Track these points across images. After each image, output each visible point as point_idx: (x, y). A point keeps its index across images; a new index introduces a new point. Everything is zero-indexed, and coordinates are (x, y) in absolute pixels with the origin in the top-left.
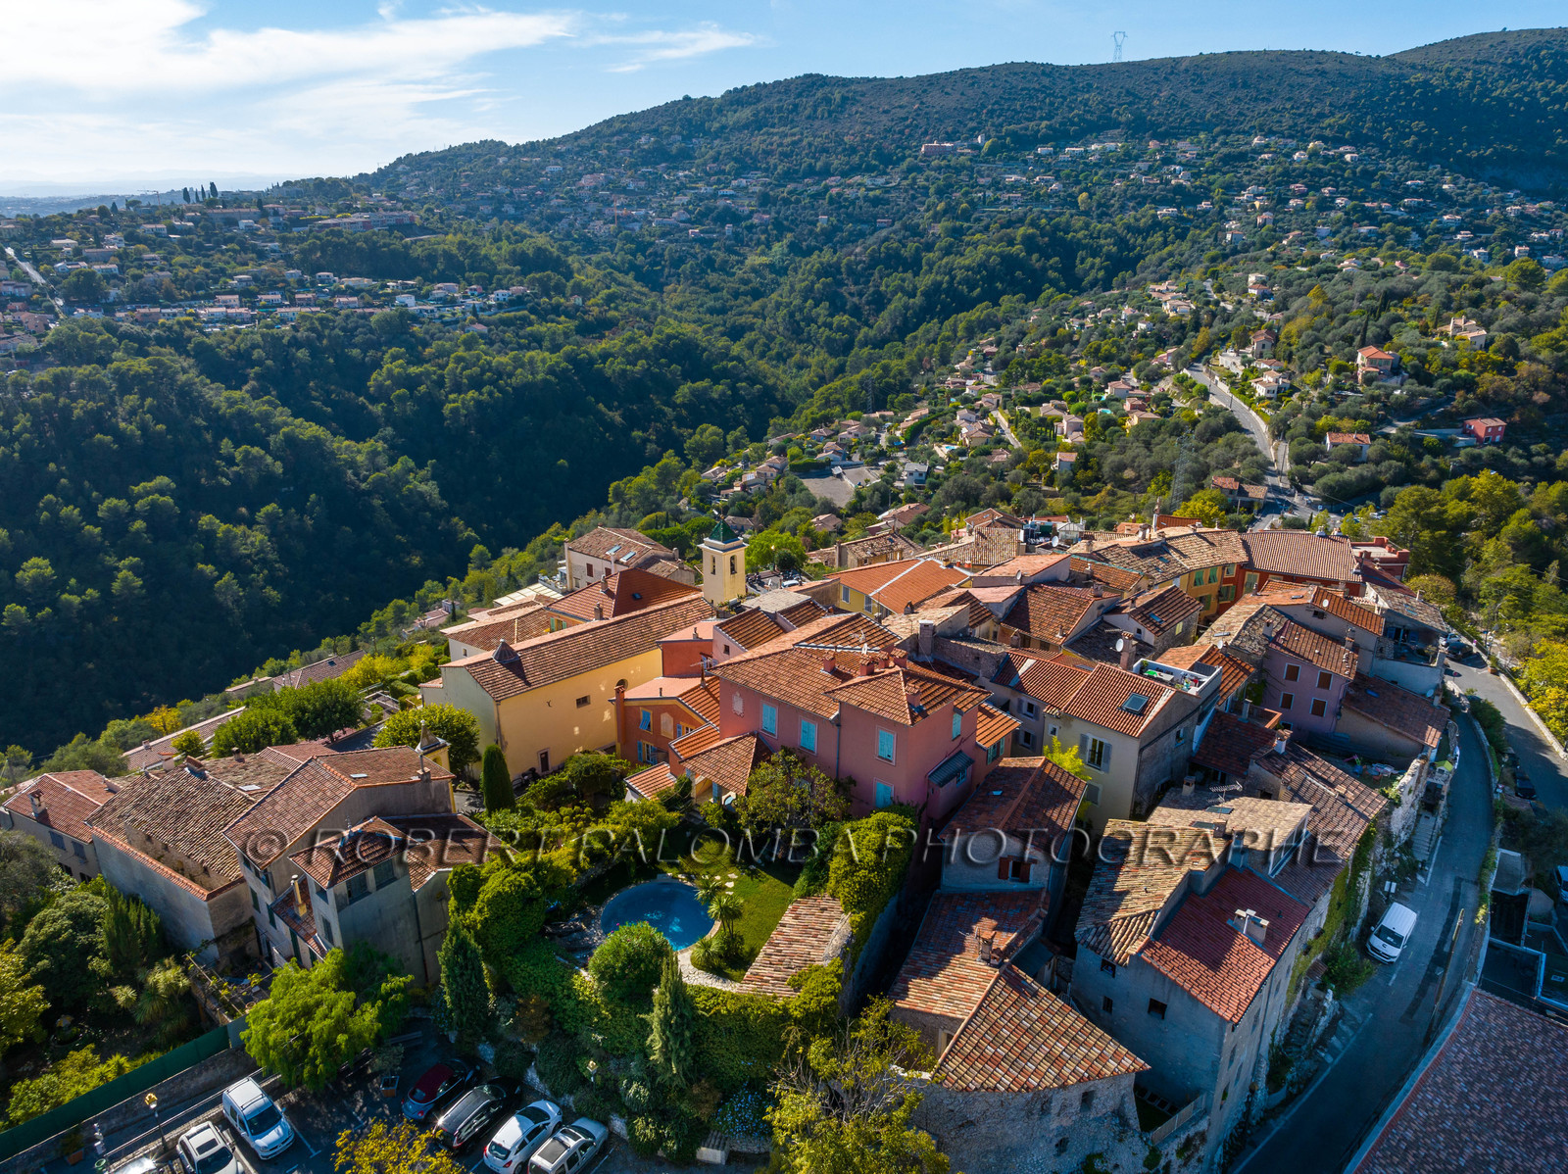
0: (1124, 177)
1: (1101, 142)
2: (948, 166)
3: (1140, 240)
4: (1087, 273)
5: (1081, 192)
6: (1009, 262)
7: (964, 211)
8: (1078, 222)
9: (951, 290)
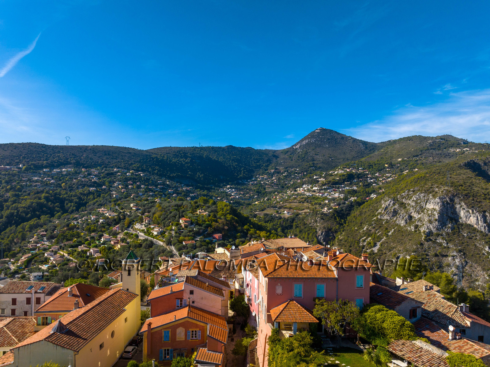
0: (76, 179)
1: (66, 168)
2: (9, 174)
3: (85, 197)
4: (69, 208)
5: (62, 183)
6: (41, 205)
7: (18, 188)
8: (63, 192)
9: (18, 215)
